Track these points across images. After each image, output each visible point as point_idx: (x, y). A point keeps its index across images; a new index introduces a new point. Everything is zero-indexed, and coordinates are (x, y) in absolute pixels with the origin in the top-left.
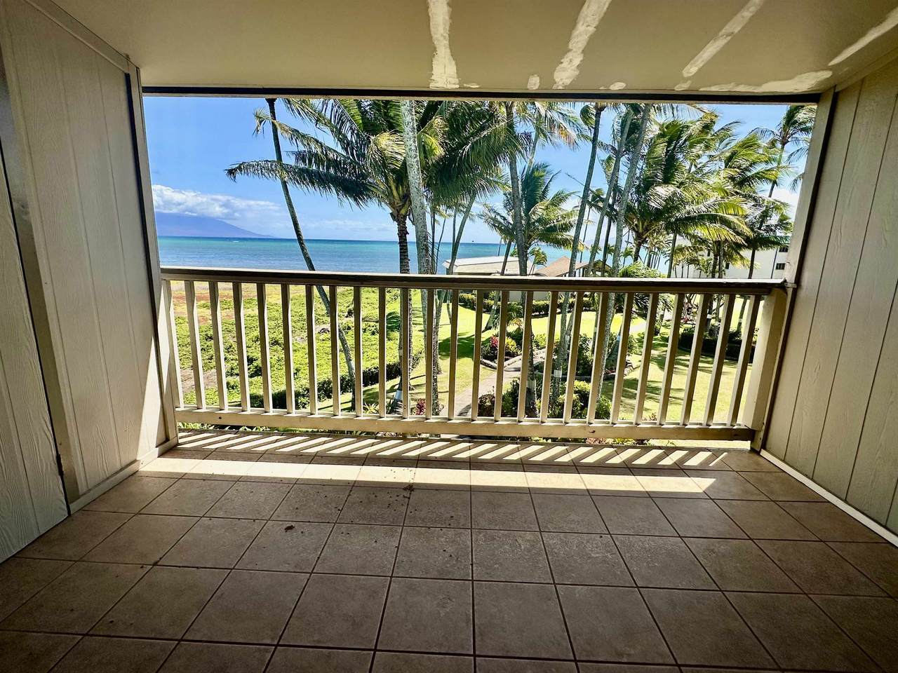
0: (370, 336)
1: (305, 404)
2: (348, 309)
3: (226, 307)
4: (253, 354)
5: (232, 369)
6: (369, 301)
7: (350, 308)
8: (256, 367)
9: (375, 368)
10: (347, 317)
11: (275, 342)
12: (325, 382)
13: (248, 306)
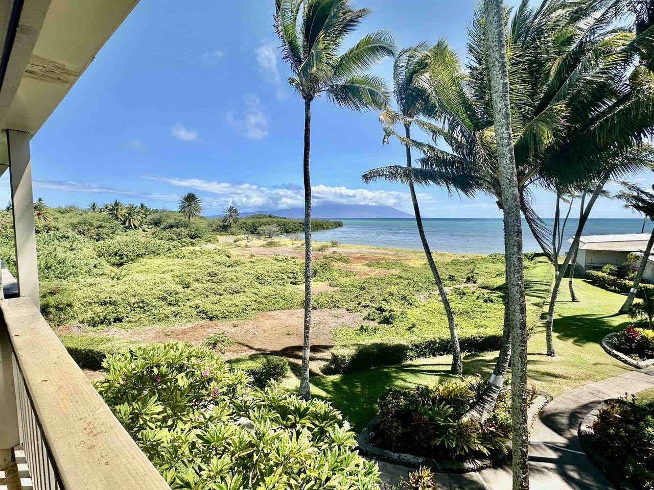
0: (482, 304)
1: (413, 357)
2: (467, 276)
3: (380, 266)
4: (384, 306)
5: (369, 315)
6: (487, 270)
7: (469, 275)
8: (384, 317)
9: (479, 337)
10: (465, 283)
11: (404, 298)
12: (431, 342)
13: (394, 267)
